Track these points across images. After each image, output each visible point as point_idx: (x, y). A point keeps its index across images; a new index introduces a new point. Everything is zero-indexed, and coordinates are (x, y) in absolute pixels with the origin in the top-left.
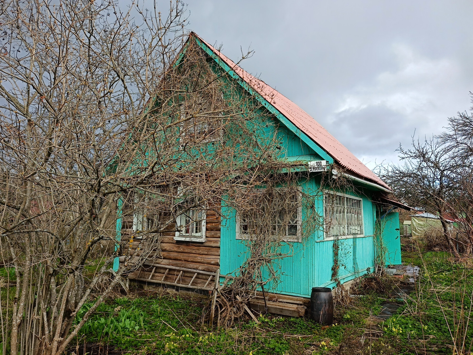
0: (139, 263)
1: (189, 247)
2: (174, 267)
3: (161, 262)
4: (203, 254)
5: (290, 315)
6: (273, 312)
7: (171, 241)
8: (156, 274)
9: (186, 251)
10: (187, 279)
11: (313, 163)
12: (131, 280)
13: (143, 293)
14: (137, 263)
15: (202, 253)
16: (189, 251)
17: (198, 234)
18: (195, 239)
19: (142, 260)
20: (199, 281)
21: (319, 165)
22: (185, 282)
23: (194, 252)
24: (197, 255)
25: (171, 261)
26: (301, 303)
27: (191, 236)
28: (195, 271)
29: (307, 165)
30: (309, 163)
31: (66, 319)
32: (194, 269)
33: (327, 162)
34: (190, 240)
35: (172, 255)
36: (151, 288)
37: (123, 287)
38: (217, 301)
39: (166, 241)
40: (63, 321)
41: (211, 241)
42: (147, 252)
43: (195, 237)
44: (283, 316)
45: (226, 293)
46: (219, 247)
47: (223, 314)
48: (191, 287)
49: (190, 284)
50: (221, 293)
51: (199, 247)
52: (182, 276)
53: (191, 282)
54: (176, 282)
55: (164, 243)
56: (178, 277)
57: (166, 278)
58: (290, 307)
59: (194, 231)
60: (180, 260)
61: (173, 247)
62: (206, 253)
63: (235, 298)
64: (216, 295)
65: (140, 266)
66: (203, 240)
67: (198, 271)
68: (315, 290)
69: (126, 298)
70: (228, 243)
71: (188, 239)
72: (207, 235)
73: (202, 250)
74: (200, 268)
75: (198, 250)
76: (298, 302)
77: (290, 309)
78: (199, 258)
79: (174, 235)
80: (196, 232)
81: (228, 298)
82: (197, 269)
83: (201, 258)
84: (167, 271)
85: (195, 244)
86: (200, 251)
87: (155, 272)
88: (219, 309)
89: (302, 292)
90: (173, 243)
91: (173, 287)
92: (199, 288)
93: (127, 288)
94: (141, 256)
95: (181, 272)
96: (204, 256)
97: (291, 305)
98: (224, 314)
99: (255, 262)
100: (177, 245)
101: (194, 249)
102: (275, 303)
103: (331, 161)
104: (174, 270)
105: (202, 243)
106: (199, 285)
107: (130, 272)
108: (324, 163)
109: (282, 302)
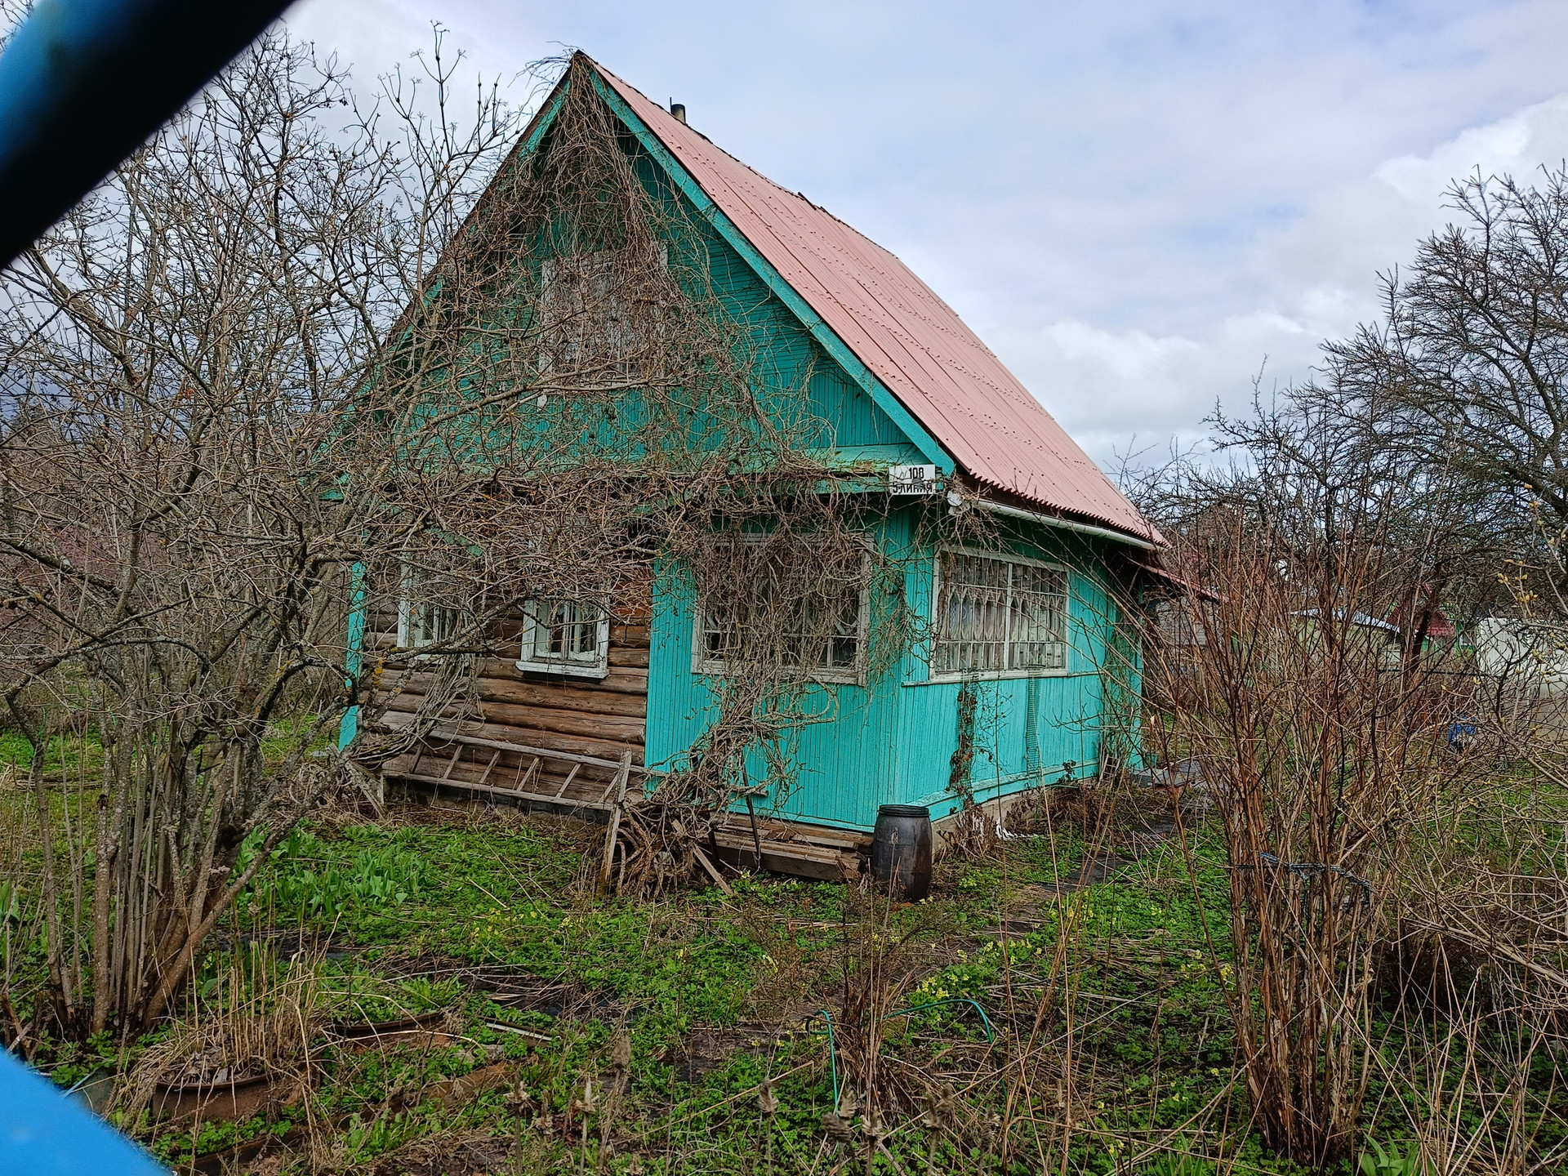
0: (415, 731)
1: (561, 692)
2: (516, 747)
3: (481, 730)
4: (598, 713)
5: (819, 876)
6: (777, 868)
7: (510, 673)
8: (465, 766)
9: (553, 701)
10: (553, 782)
11: (901, 472)
12: (391, 781)
13: (427, 815)
14: (410, 731)
15: (597, 708)
16: (560, 701)
17: (587, 656)
18: (578, 668)
19: (423, 723)
20: (588, 786)
21: (917, 476)
22: (547, 787)
23: (573, 704)
24: (584, 715)
25: (507, 729)
26: (850, 845)
27: (566, 661)
28: (574, 757)
29: (885, 475)
30: (891, 471)
31: (223, 849)
32: (572, 752)
33: (938, 470)
34: (563, 673)
35: (510, 712)
36: (448, 803)
37: (370, 800)
38: (620, 835)
39: (494, 673)
40: (216, 854)
41: (621, 676)
42: (439, 701)
43: (578, 664)
44: (800, 878)
45: (645, 813)
46: (645, 695)
47: (634, 866)
48: (564, 801)
49: (559, 795)
50: (634, 815)
51: (588, 694)
52: (537, 771)
53: (562, 790)
54: (520, 788)
55: (488, 677)
56: (528, 773)
57: (493, 778)
58: (821, 856)
59: (577, 644)
60: (534, 727)
61: (514, 690)
62: (608, 708)
63: (670, 828)
64: (617, 819)
65: (418, 742)
66: (600, 672)
67: (584, 759)
68: (886, 812)
69: (376, 828)
70: (669, 683)
71: (556, 669)
72: (613, 659)
73: (596, 701)
74: (591, 750)
75: (585, 699)
76: (843, 844)
77: (820, 860)
78: (587, 724)
79: (519, 657)
80: (583, 649)
81: (649, 825)
82: (580, 752)
83: (594, 722)
84: (496, 756)
85: (576, 684)
86: (593, 704)
87: (461, 760)
88: (624, 854)
89: (859, 818)
90: (515, 679)
91: (513, 801)
92: (584, 804)
93: (378, 799)
94: (420, 713)
95: (537, 760)
96: (601, 717)
97: (824, 851)
98: (635, 868)
99: (731, 736)
100: (526, 685)
101: (574, 698)
102: (783, 846)
103: (949, 468)
104: (518, 754)
105: (597, 681)
106: (585, 797)
107: (388, 756)
108: (929, 472)
109: (804, 843)
